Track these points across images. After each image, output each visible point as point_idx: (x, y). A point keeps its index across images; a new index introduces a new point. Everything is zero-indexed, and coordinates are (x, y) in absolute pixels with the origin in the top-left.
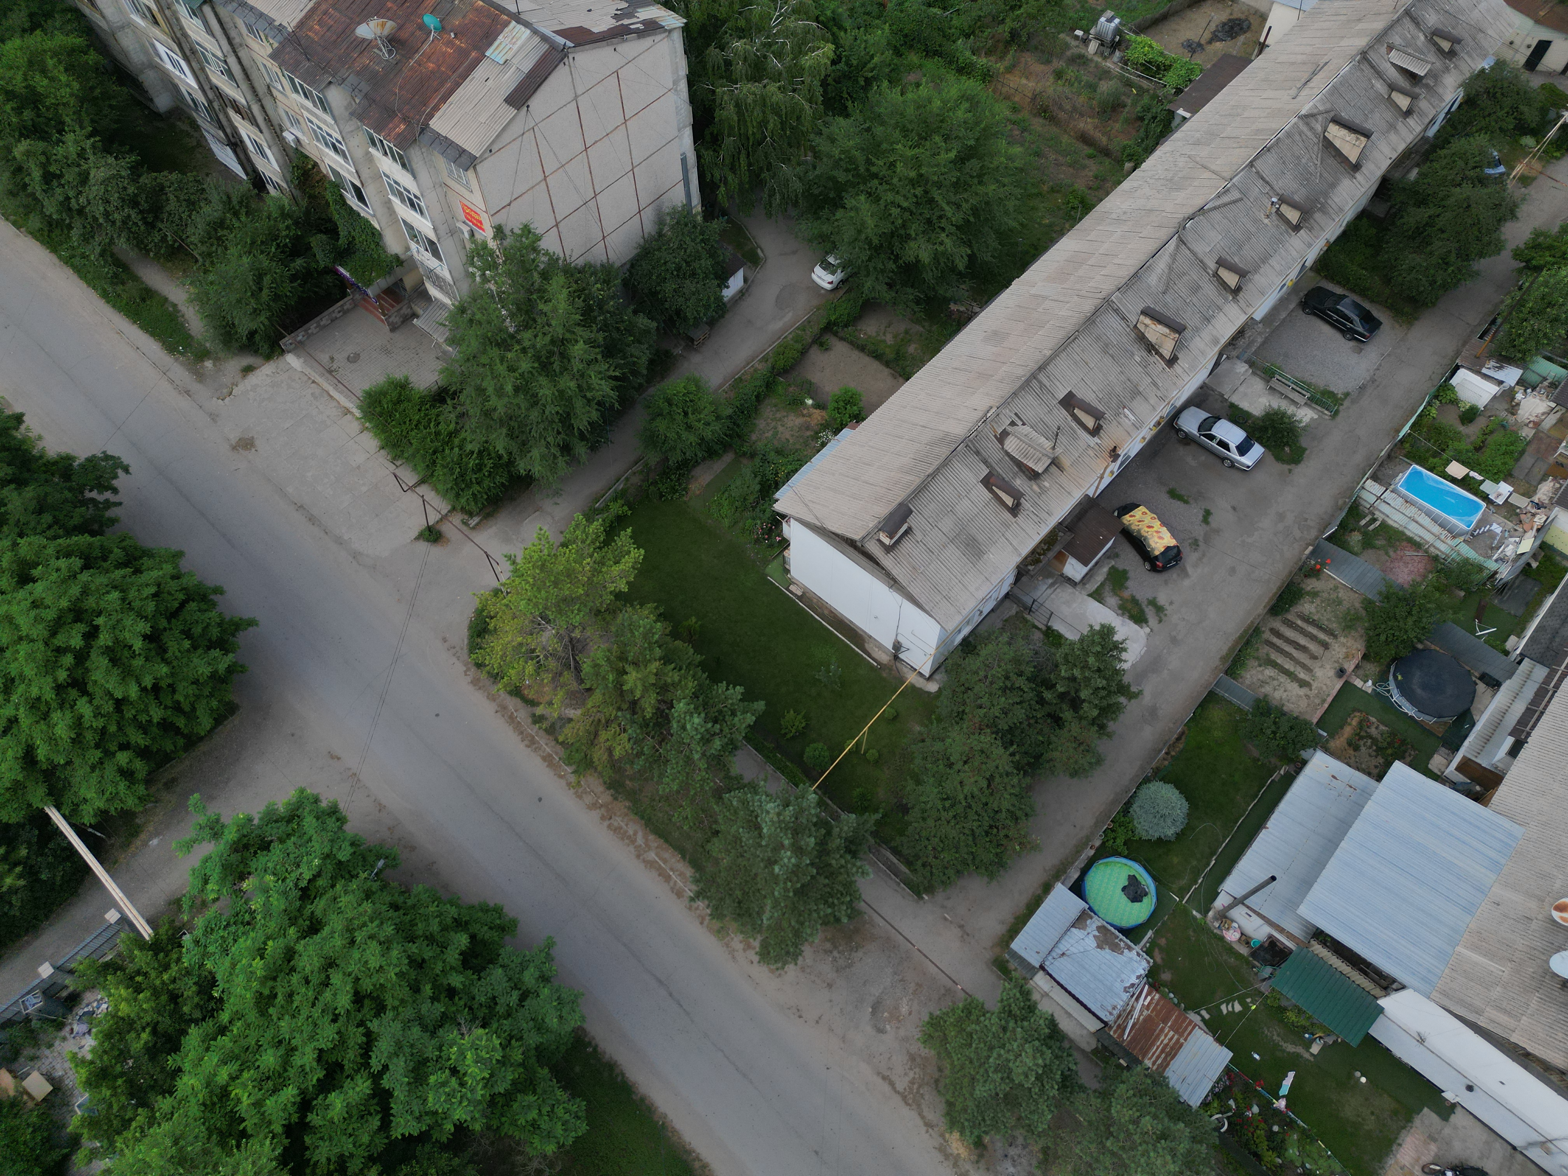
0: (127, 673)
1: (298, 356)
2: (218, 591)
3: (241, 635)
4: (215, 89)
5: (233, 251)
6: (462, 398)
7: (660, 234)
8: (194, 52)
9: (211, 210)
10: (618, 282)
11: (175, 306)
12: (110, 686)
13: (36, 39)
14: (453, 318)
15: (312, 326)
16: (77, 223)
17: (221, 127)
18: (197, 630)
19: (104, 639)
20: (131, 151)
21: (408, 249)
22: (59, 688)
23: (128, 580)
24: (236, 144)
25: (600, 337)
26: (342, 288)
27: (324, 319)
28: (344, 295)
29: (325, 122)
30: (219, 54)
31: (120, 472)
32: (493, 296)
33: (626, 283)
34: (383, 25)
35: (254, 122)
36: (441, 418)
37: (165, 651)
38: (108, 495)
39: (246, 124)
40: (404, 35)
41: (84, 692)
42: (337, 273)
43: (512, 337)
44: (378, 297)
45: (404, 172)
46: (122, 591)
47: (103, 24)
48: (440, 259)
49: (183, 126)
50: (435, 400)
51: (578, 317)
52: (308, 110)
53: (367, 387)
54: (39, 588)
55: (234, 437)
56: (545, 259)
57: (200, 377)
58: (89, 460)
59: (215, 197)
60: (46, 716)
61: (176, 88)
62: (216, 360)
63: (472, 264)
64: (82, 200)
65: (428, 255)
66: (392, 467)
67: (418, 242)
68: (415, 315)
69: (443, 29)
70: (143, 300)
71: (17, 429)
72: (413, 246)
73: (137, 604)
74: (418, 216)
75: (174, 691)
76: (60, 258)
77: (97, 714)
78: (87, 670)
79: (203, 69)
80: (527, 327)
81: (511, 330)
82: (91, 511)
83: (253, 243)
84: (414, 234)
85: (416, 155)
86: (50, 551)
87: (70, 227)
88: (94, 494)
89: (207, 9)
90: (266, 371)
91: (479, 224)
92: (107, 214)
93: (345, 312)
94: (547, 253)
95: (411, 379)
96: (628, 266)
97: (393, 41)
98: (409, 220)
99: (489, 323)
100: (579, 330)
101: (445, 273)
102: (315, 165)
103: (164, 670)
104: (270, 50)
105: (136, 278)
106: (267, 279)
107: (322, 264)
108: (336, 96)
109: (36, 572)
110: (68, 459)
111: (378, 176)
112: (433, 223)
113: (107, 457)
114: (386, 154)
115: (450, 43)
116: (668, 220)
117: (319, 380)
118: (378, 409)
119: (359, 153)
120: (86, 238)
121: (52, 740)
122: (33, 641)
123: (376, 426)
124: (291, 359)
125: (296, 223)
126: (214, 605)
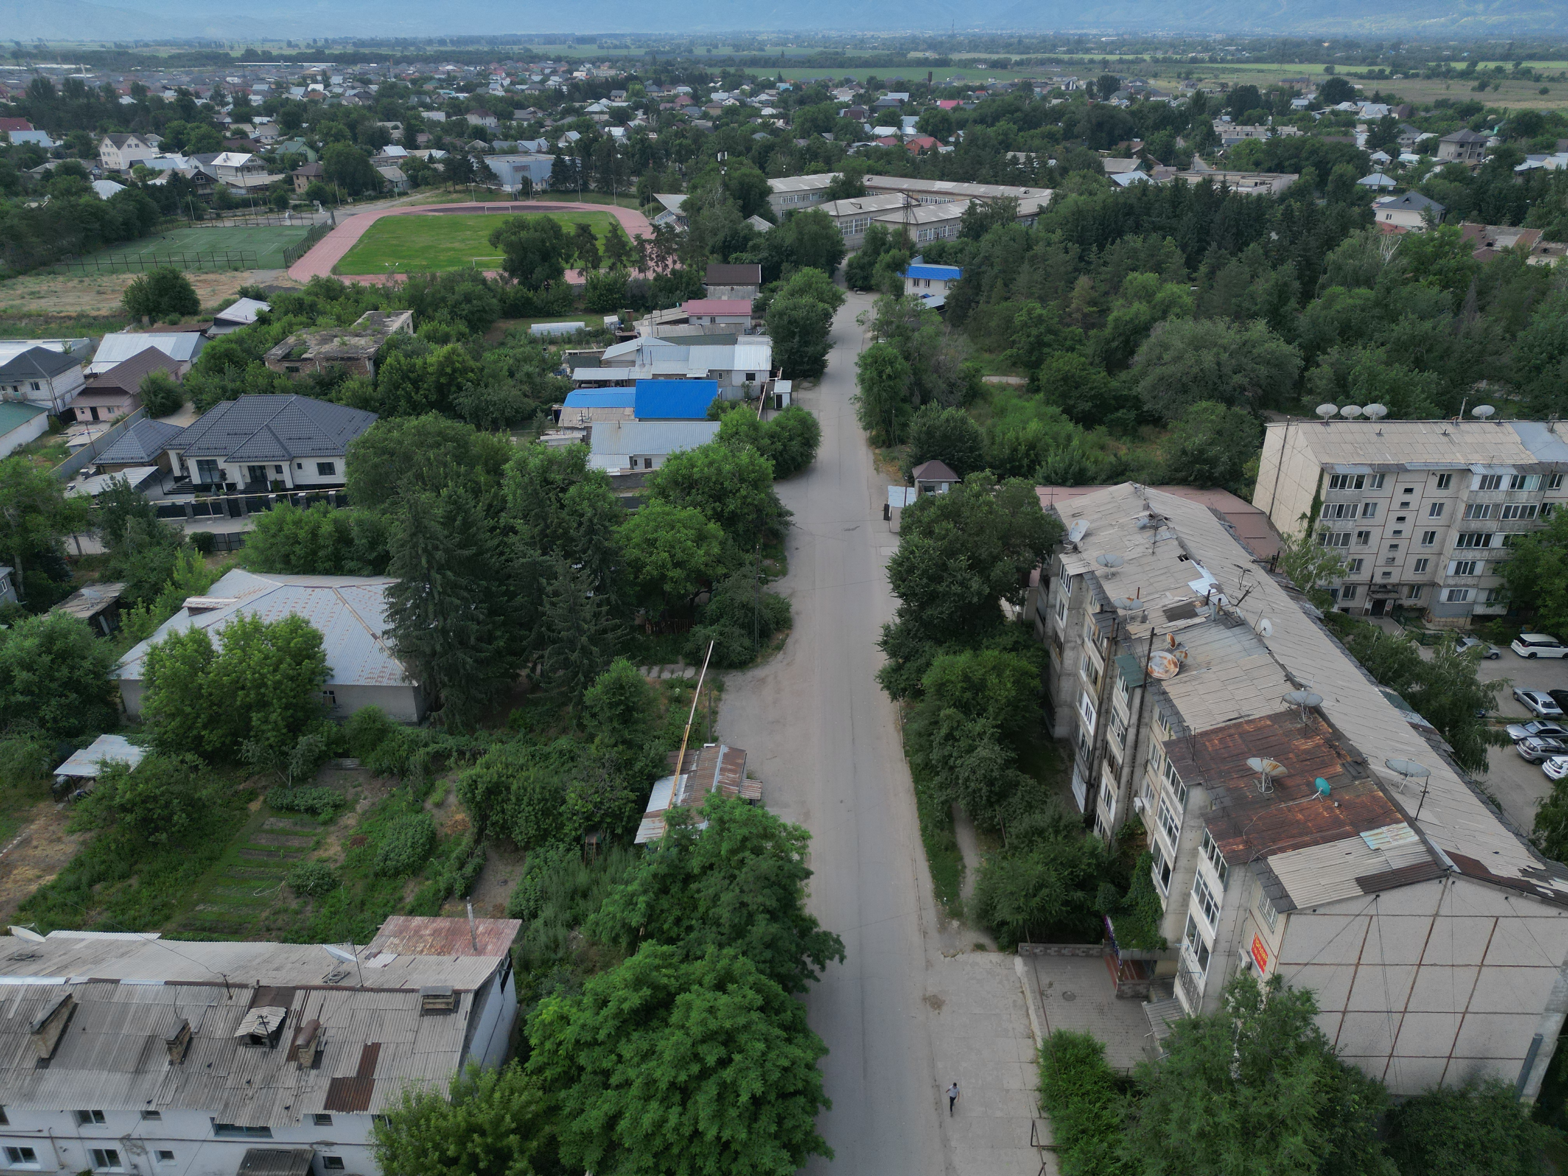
0: (719, 1115)
1: (1025, 964)
2: (827, 1104)
3: (814, 1156)
4: (1106, 743)
5: (1035, 856)
6: (1144, 1102)
7: (1463, 1095)
8: (1108, 712)
9: (1040, 819)
10: (1383, 1108)
11: (964, 867)
12: (702, 1114)
13: (1011, 658)
14: (1181, 1025)
15: (1054, 949)
16: (944, 774)
17: (1091, 769)
18: (789, 1124)
19: (728, 1074)
20: (1014, 750)
21: (1179, 941)
22: (673, 1085)
23: (778, 1042)
24: (1093, 786)
25: (1328, 1148)
26: (1099, 935)
27: (1067, 949)
28: (1097, 941)
29: (1176, 811)
30: (1126, 723)
31: (837, 957)
32: (1234, 1033)
33: (1390, 1115)
34: (1275, 767)
35: (1118, 778)
36: (1110, 1105)
37: (756, 1120)
38: (816, 968)
39: (1111, 777)
40: (1289, 782)
41: (683, 1104)
42: (1103, 921)
43: (1230, 1082)
44: (1125, 962)
45: (1218, 881)
46: (768, 1047)
47: (1058, 666)
48: (1204, 969)
49: (1064, 754)
50: (1115, 1084)
51: (1313, 1112)
52: (1167, 793)
53: (1063, 1028)
54: (723, 999)
55: (931, 990)
56: (1312, 1035)
57: (943, 928)
58: (827, 934)
59: (1050, 811)
60: (647, 1099)
61: (1077, 727)
62: (963, 924)
63: (1232, 994)
64: (959, 762)
65: (1196, 959)
66: (1036, 1114)
67: (1192, 942)
68: (1147, 998)
69: (1329, 796)
70: (946, 849)
71: (801, 880)
72: (1186, 942)
73: (769, 1065)
74: (1207, 922)
75: (735, 1159)
76: (916, 788)
77: (676, 1130)
78: (699, 1088)
79: (1106, 726)
80: (1251, 1084)
81: (1234, 1076)
82: (797, 971)
83: (1054, 859)
84: (1193, 931)
85: (1238, 876)
86: (751, 979)
87: (937, 774)
88: (808, 960)
89: (1138, 693)
90: (992, 958)
91: (1263, 964)
92: (967, 779)
93: (1088, 956)
94: (1316, 1030)
95: (1106, 1050)
96: (1403, 1101)
97: (1276, 782)
98: (1196, 920)
99: (1214, 1054)
100: (1306, 1126)
101: (1201, 982)
102: (1145, 833)
103: (743, 1135)
104: (1166, 738)
105: (952, 831)
106: (1045, 891)
107: (1096, 907)
108: (1198, 796)
109: (731, 987)
110: (814, 923)
111: (1192, 871)
112: (1217, 935)
113: (837, 941)
114: (1211, 858)
115: (1330, 809)
116: (1482, 1087)
117: (1028, 994)
118: (1059, 1054)
119: (1188, 845)
120: (942, 787)
121: (636, 1121)
122: (688, 1034)
123: (1047, 1068)
124: (1018, 964)
125: (1098, 865)
126: (815, 1113)
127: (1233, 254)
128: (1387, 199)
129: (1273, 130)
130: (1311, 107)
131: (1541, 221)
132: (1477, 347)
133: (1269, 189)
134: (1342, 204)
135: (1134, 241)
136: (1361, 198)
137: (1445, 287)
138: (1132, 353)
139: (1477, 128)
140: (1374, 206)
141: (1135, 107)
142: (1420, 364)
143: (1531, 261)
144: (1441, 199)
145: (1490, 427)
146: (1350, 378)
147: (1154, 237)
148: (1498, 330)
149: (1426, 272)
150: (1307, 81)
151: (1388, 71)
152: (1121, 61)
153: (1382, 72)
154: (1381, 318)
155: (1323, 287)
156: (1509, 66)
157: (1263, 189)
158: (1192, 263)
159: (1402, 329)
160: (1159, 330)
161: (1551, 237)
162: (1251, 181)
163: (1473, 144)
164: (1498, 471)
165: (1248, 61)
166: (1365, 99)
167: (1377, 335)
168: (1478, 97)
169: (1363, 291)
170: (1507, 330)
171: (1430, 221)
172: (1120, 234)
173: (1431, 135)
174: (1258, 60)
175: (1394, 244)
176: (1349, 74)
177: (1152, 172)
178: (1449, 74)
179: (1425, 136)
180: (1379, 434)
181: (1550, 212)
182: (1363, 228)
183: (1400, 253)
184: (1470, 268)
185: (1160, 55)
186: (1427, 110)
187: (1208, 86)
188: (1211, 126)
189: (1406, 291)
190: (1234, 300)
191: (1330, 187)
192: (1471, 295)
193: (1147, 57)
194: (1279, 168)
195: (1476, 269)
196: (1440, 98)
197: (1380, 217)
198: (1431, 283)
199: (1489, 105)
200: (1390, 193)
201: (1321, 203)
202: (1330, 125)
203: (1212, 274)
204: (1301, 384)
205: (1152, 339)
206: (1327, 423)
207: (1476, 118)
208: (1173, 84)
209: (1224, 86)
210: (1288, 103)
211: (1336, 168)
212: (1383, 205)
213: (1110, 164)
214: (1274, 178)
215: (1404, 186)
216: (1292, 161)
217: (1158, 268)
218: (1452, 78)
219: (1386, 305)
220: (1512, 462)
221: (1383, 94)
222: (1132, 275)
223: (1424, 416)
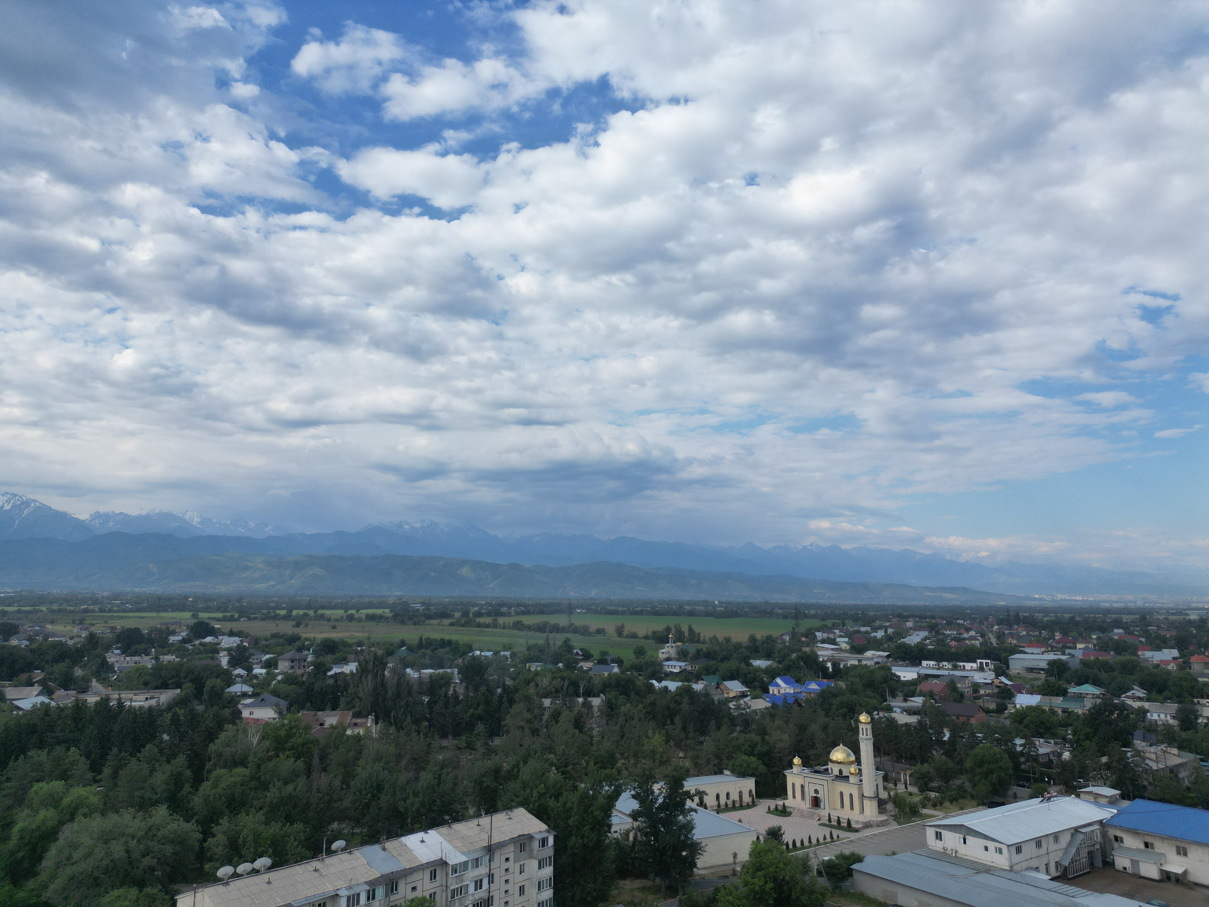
127: (132, 755)
128: (248, 701)
129: (157, 659)
130: (184, 641)
131: (350, 706)
132: (326, 798)
133: (158, 701)
134: (216, 708)
135: (38, 756)
136: (229, 702)
137: (298, 758)
138: (40, 858)
139: (300, 650)
140: (240, 706)
141: (34, 646)
142: (290, 819)
143: (349, 732)
144: (285, 698)
145: (345, 856)
146: (240, 841)
147: (59, 750)
148: (337, 783)
149: (284, 749)
150: (179, 624)
151: (236, 616)
152: (19, 611)
153: (232, 616)
154: (256, 789)
155: (210, 772)
156: (311, 613)
157: (153, 702)
158: (96, 767)
159: (273, 794)
160: (67, 833)
161: (357, 715)
162: (142, 697)
163: (299, 660)
164: (357, 890)
165: (131, 611)
166: (224, 634)
167: (255, 803)
168: (297, 631)
169: (240, 770)
170: (343, 782)
171: (280, 713)
172: (24, 750)
173: (272, 656)
174: (139, 610)
175: (257, 732)
176: (209, 618)
177: (53, 696)
178: (276, 617)
179: (268, 656)
180: (269, 883)
181: (353, 699)
182: (234, 723)
183: (263, 738)
184: (312, 742)
185: (55, 607)
186: (266, 639)
187: (98, 629)
188: (105, 658)
189: (271, 765)
190: (137, 793)
191: (205, 697)
192: (316, 761)
193: (44, 608)
194: (164, 686)
195: (316, 742)
196: (274, 632)
197: (245, 714)
198: (288, 757)
199: (304, 636)
200: (250, 697)
201: (200, 708)
202: (201, 653)
203: (115, 774)
204: (202, 855)
205: (61, 841)
206: (227, 883)
207: (297, 644)
208: (69, 628)
209: (113, 629)
210: (166, 639)
211: (208, 682)
212: (246, 706)
213: (11, 692)
214: (161, 693)
215: (259, 691)
216: (174, 680)
217: (64, 776)
218: (279, 620)
219: (259, 778)
220: (363, 880)
221: (235, 630)
222: (36, 787)
223: (299, 859)
